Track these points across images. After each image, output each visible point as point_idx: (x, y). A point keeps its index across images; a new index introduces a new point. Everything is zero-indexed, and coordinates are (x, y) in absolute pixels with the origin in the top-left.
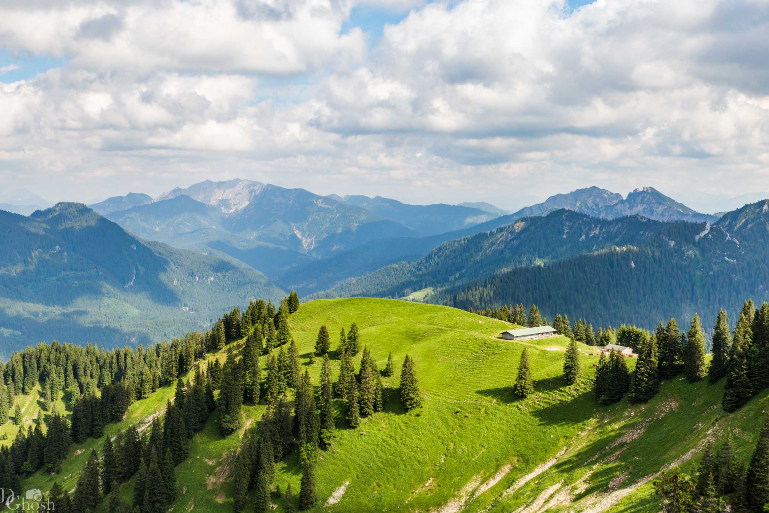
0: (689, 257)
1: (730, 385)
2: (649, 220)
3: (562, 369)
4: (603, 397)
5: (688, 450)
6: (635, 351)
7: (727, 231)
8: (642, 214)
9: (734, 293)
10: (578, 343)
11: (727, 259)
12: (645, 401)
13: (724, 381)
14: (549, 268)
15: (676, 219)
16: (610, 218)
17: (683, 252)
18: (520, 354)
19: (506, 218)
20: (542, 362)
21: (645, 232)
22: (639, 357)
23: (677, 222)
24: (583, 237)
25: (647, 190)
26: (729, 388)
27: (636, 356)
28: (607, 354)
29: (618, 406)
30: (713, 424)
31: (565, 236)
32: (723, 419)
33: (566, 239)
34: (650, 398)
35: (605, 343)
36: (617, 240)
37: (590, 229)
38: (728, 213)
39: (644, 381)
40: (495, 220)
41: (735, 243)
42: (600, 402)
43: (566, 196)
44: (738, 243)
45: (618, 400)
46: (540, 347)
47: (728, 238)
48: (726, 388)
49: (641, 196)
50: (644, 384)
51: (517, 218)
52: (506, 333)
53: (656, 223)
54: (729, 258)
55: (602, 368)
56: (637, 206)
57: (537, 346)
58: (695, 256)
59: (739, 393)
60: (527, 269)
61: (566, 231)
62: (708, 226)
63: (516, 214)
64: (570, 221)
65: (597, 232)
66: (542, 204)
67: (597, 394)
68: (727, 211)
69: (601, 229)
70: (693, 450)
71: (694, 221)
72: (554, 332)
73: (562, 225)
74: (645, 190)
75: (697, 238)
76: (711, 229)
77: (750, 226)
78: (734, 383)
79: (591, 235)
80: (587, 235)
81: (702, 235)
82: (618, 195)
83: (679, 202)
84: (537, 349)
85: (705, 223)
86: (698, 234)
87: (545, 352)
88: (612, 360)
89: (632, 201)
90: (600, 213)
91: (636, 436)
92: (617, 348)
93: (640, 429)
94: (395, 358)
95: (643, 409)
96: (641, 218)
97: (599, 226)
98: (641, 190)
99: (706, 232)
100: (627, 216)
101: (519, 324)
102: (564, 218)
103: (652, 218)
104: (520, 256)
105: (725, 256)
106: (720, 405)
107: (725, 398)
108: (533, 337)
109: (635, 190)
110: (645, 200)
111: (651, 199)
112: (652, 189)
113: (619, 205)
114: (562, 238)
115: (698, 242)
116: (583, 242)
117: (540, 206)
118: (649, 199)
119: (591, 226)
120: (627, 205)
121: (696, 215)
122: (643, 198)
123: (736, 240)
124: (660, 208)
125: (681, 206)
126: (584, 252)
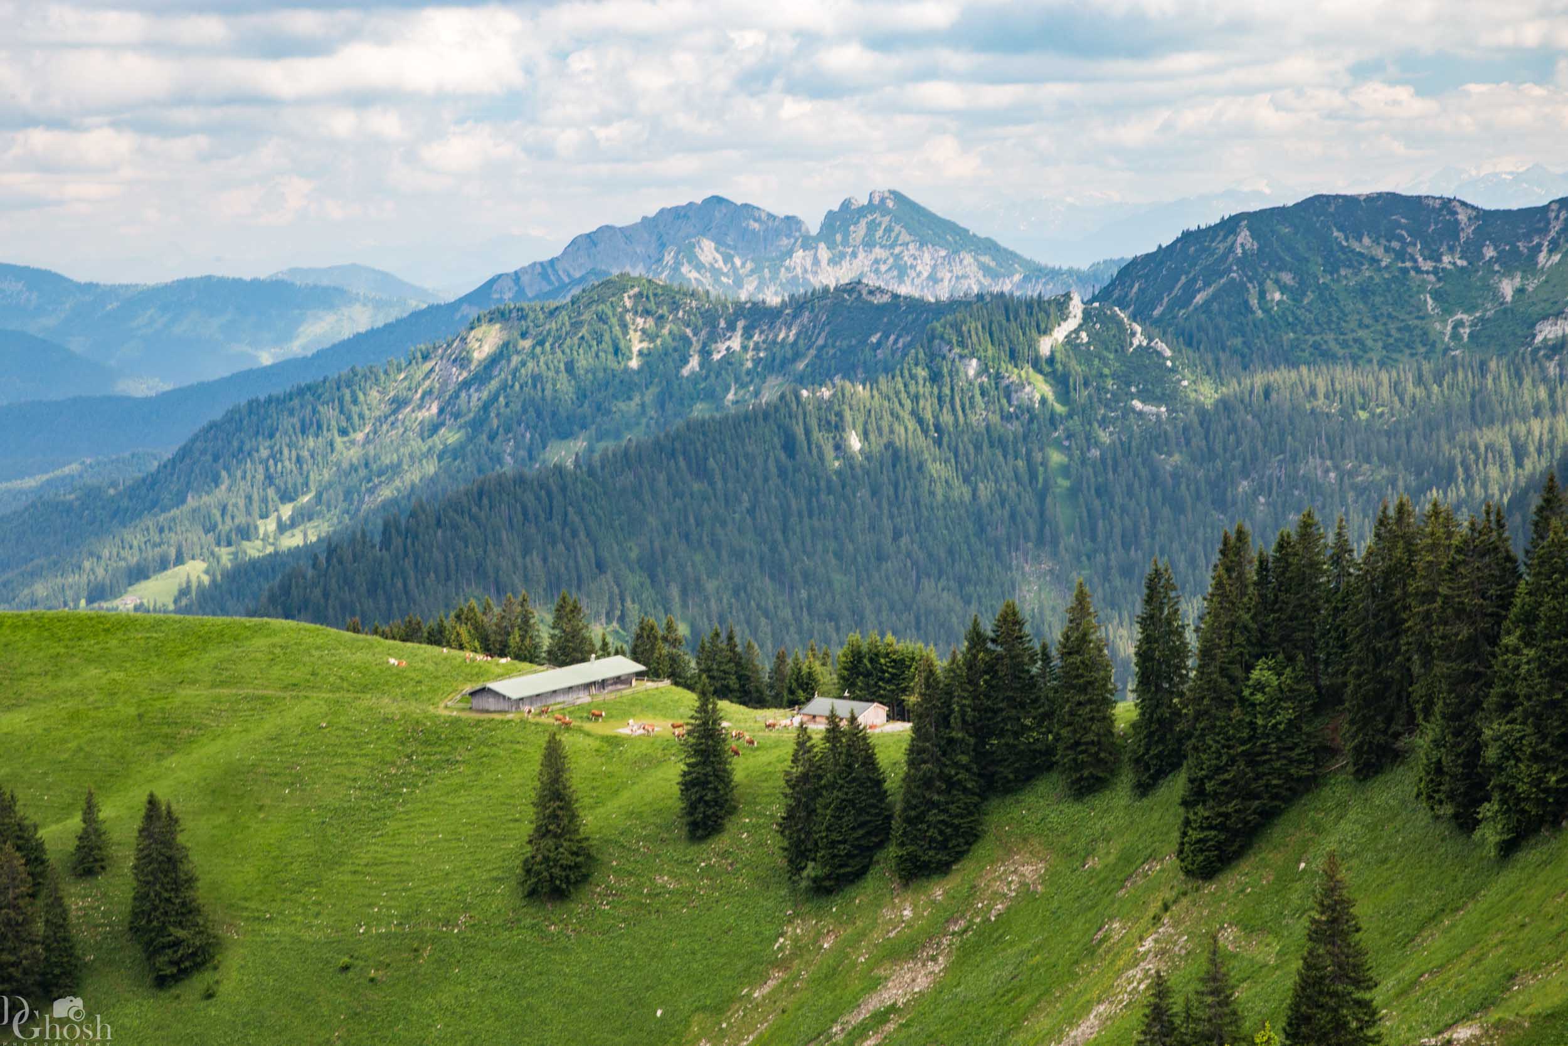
0: (1027, 410)
1: (1196, 795)
2: (895, 296)
3: (676, 790)
4: (811, 870)
5: (1087, 1008)
6: (897, 713)
7: (1133, 317)
8: (871, 281)
9: (1166, 511)
10: (723, 705)
11: (1137, 404)
12: (943, 869)
13: (1177, 786)
14: (591, 472)
15: (976, 290)
16: (773, 298)
17: (1006, 392)
18: (537, 756)
20: (610, 775)
21: (887, 334)
22: (916, 730)
23: (980, 297)
24: (694, 363)
25: (883, 200)
26: (1194, 804)
27: (904, 728)
28: (818, 729)
29: (861, 895)
30: (1157, 919)
31: (635, 363)
32: (1185, 901)
33: (640, 371)
34: (959, 856)
35: (801, 695)
36: (801, 366)
37: (714, 336)
38: (1135, 262)
39: (934, 805)
40: (399, 322)
41: (1159, 354)
42: (804, 884)
43: (627, 234)
44: (1168, 353)
45: (860, 874)
46: (599, 728)
47: (1139, 340)
48: (1185, 803)
49: (863, 223)
50: (933, 816)
51: (473, 313)
52: (483, 691)
53: (915, 306)
54: (1143, 402)
55: (804, 777)
56: (854, 255)
57: (588, 726)
58: (1043, 401)
59: (1227, 816)
60: (520, 480)
61: (636, 347)
62: (1076, 307)
63: (469, 299)
64: (647, 313)
65: (736, 343)
66: (552, 262)
67: (791, 861)
68: (1129, 256)
69: (748, 334)
70: (1101, 1008)
71: (1032, 291)
72: (639, 675)
73: (624, 327)
74: (876, 201)
75: (1045, 344)
76: (1087, 315)
77: (1199, 298)
78: (1209, 786)
79: (716, 357)
80: (705, 353)
81: (1061, 333)
82: (791, 222)
83: (982, 235)
84: (588, 734)
85: (1068, 296)
86: (1048, 332)
87: (614, 742)
88: (833, 748)
89: (839, 237)
90: (739, 283)
91: (922, 983)
92: (844, 707)
93: (934, 959)
94: (107, 812)
95: (938, 893)
96: (871, 292)
97: (740, 324)
98: (863, 199)
99: (1071, 324)
100: (826, 290)
101: (517, 657)
102: (628, 304)
103: (904, 290)
105: (1132, 397)
106: (1171, 861)
107: (1185, 834)
108: (570, 698)
109: (846, 205)
110: (880, 233)
111: (897, 228)
112: (897, 196)
113: (799, 254)
114: (626, 370)
115: (1051, 360)
116: (694, 378)
117: (546, 269)
118: (889, 230)
119: (714, 326)
120: (824, 253)
121: (1036, 272)
122: (872, 227)
123: (1161, 346)
124: (927, 257)
125: (989, 246)
126: (700, 410)
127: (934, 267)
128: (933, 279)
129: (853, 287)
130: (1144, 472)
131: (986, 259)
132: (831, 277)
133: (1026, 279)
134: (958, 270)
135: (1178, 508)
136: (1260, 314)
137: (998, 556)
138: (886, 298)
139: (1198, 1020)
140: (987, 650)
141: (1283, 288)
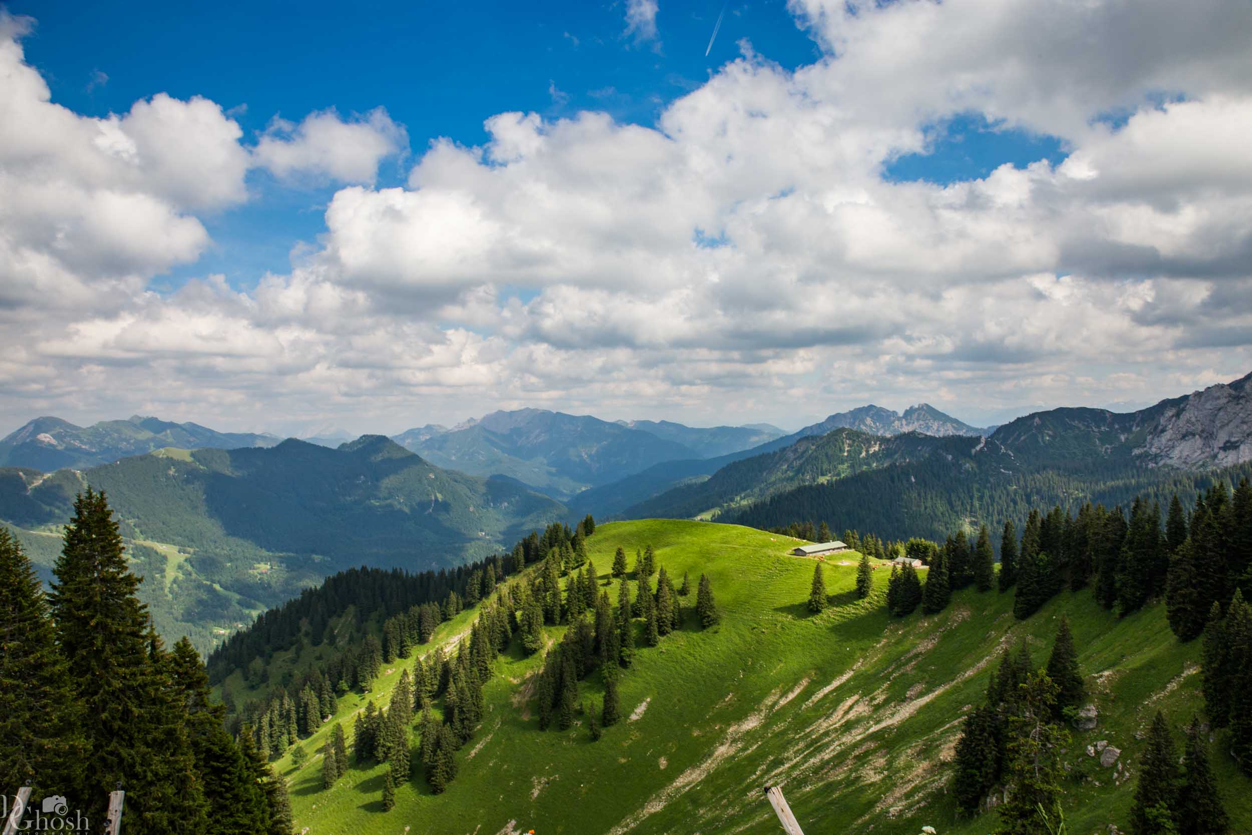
0: (967, 471)
1: (1020, 594)
2: (926, 435)
3: (855, 583)
4: (896, 609)
5: (982, 658)
6: (925, 563)
7: (1001, 444)
8: (918, 430)
9: (1012, 504)
10: (870, 557)
11: (1003, 470)
12: (937, 612)
13: (1014, 590)
14: (832, 486)
15: (951, 434)
16: (888, 435)
17: (961, 466)
18: (813, 570)
19: (788, 437)
20: (835, 577)
21: (923, 447)
22: (930, 568)
23: (953, 436)
24: (864, 454)
25: (922, 407)
26: (1020, 596)
27: (927, 567)
28: (899, 567)
29: (911, 618)
30: (1006, 632)
31: (846, 454)
32: (1016, 627)
33: (847, 456)
34: (943, 608)
35: (895, 556)
36: (897, 456)
37: (870, 446)
38: (1002, 426)
39: (936, 592)
40: (777, 440)
41: (1010, 455)
42: (894, 614)
43: (844, 415)
44: (1012, 455)
45: (911, 612)
46: (832, 562)
47: (1003, 450)
48: (1016, 596)
49: (916, 414)
50: (936, 595)
51: (798, 438)
52: (799, 549)
53: (932, 438)
54: (1005, 470)
55: (895, 581)
56: (913, 423)
57: (829, 562)
58: (972, 468)
59: (1030, 600)
60: (811, 487)
61: (847, 449)
62: (983, 440)
63: (797, 434)
64: (850, 439)
65: (877, 448)
66: (822, 424)
67: (890, 607)
68: (1000, 424)
69: (880, 446)
70: (987, 658)
71: (969, 435)
72: (845, 547)
73: (843, 443)
74: (920, 407)
75: (973, 451)
76: (986, 442)
77: (1022, 438)
78: (1024, 590)
79: (871, 452)
80: (867, 451)
81: (978, 448)
82: (894, 413)
83: (953, 417)
84: (828, 564)
85: (980, 437)
86: (974, 447)
87: (836, 567)
88: (904, 573)
89: (909, 418)
90: (878, 431)
91: (930, 646)
92: (908, 560)
93: (934, 639)
94: (690, 577)
95: (936, 619)
96: (919, 434)
97: (878, 443)
98: (917, 406)
99: (982, 445)
100: (905, 433)
101: (808, 540)
102: (844, 436)
103: (929, 434)
104: (803, 474)
105: (1001, 468)
106: (1011, 613)
107: (1016, 605)
108: (824, 553)
109: (911, 408)
110: (921, 416)
111: (927, 415)
112: (927, 405)
113: (897, 422)
114: (843, 456)
115: (975, 456)
116: (864, 459)
117: (819, 425)
118: (924, 415)
119: (870, 443)
120: (904, 422)
121: (969, 428)
122: (919, 415)
123: (1010, 453)
124: (936, 424)
125: (956, 421)
126: (865, 468)
127: (938, 427)
128: (938, 430)
129: (913, 432)
130: (1005, 492)
131: (954, 425)
132: (906, 429)
133: (967, 431)
134: (946, 428)
135: (1015, 503)
136: (1042, 444)
137: (958, 515)
138: (923, 436)
139: (1018, 664)
140: (954, 545)
141: (1049, 436)
